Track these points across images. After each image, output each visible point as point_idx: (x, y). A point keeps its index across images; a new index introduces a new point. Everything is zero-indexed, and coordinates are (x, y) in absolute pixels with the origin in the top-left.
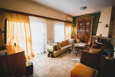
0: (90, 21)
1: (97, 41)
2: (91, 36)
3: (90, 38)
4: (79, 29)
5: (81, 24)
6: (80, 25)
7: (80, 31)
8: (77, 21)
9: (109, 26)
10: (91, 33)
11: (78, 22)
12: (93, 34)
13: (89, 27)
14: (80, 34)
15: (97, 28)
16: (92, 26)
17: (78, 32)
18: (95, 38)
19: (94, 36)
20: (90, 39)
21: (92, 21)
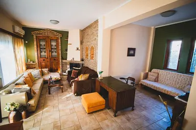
0: (57, 40)
1: (69, 66)
2: (60, 61)
3: (61, 63)
4: (40, 51)
5: (43, 43)
6: (40, 45)
7: (43, 54)
8: (35, 37)
9: (79, 49)
10: (60, 58)
11: (36, 39)
12: (63, 59)
13: (56, 49)
14: (44, 60)
15: (67, 50)
16: (60, 48)
17: (40, 57)
18: (66, 64)
19: (64, 61)
20: (61, 65)
21: (60, 41)
